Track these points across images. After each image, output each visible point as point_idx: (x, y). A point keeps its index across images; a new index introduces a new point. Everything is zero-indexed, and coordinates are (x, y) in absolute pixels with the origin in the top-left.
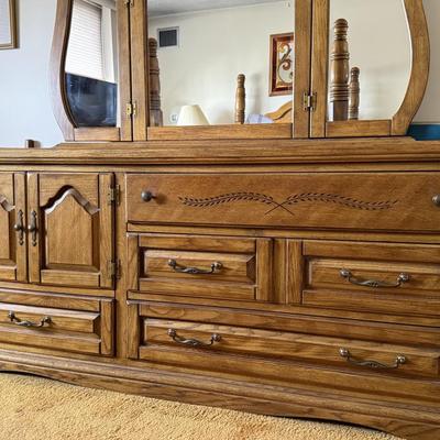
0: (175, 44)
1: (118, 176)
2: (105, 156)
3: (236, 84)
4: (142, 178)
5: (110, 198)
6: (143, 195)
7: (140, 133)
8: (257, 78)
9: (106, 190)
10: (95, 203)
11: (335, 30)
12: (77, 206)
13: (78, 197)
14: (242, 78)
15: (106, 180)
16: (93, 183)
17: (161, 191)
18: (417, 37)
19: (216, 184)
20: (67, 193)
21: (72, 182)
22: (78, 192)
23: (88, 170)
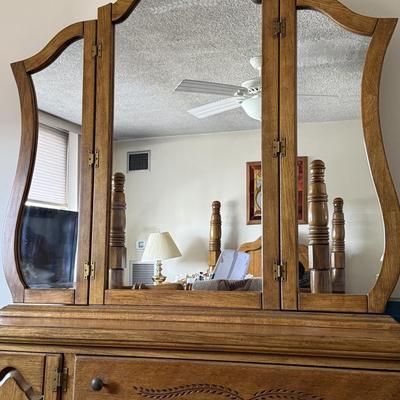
0: (146, 168)
1: (67, 358)
2: (55, 336)
3: (211, 211)
4: (93, 361)
5: (56, 384)
6: (94, 381)
7: (96, 296)
8: (233, 205)
9: (52, 374)
10: (39, 389)
11: (312, 171)
12: (19, 392)
13: (19, 381)
14: (217, 205)
15: (53, 362)
16: (38, 366)
17: (114, 378)
18: (388, 211)
19: (176, 372)
20: (8, 375)
21: (15, 364)
22: (19, 374)
23: (33, 349)
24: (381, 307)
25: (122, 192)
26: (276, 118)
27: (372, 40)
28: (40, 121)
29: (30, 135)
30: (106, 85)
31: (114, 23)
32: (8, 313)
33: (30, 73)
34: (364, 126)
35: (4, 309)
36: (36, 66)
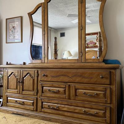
0: (64, 36)
1: (38, 71)
5: (37, 75)
6: (43, 75)
10: (34, 77)
12: (30, 77)
15: (36, 72)
17: (47, 74)
20: (28, 74)
22: (30, 74)
23: (32, 69)
24: (102, 61)
25: (56, 41)
26: (81, 21)
27: (102, 3)
28: (34, 24)
29: (32, 28)
30: (46, 16)
31: (48, 3)
32: (30, 65)
33: (31, 15)
34: (99, 22)
35: (29, 64)
36: (32, 13)
